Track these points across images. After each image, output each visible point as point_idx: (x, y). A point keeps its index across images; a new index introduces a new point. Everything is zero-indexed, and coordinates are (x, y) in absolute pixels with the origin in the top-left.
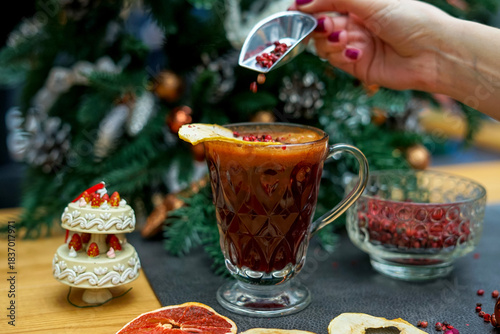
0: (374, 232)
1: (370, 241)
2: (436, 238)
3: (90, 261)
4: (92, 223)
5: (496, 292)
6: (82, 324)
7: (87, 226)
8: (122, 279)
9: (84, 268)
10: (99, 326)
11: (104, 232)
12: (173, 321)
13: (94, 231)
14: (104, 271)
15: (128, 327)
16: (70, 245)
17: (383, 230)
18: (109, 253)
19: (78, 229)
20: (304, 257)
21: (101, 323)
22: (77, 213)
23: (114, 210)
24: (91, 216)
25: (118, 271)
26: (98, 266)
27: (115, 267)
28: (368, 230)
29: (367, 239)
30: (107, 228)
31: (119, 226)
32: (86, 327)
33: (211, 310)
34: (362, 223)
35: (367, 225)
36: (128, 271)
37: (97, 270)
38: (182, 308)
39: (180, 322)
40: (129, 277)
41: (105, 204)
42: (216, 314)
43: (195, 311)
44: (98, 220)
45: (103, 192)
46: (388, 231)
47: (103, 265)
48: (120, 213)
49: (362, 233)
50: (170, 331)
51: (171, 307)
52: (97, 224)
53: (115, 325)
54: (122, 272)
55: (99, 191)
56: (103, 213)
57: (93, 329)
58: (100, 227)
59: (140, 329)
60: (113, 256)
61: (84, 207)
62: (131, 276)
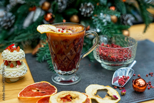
0: (101, 57)
1: (100, 59)
2: (121, 59)
3: (11, 69)
4: (11, 58)
5: (139, 75)
6: (9, 89)
7: (9, 59)
8: (21, 75)
9: (9, 72)
10: (14, 90)
11: (15, 60)
12: (37, 89)
13: (11, 60)
14: (15, 72)
15: (23, 91)
16: (5, 64)
17: (104, 56)
18: (17, 66)
19: (6, 59)
20: (79, 66)
21: (15, 89)
22: (6, 54)
23: (18, 53)
24: (10, 55)
25: (20, 72)
26: (13, 71)
27: (19, 71)
28: (99, 55)
29: (99, 58)
30: (16, 59)
31: (19, 58)
32: (10, 90)
33: (50, 84)
34: (97, 53)
35: (99, 54)
36: (23, 72)
37: (13, 72)
38: (41, 83)
39: (39, 89)
40: (24, 74)
41: (15, 51)
42: (51, 85)
43: (44, 84)
44: (13, 57)
45: (14, 47)
46: (105, 56)
47: (15, 71)
48: (20, 54)
49: (97, 56)
50: (36, 93)
51: (37, 83)
52: (12, 58)
53: (19, 90)
54: (21, 72)
55: (13, 46)
56: (14, 54)
57: (12, 91)
58: (13, 59)
59: (27, 92)
60: (18, 67)
61: (8, 52)
62: (24, 73)
